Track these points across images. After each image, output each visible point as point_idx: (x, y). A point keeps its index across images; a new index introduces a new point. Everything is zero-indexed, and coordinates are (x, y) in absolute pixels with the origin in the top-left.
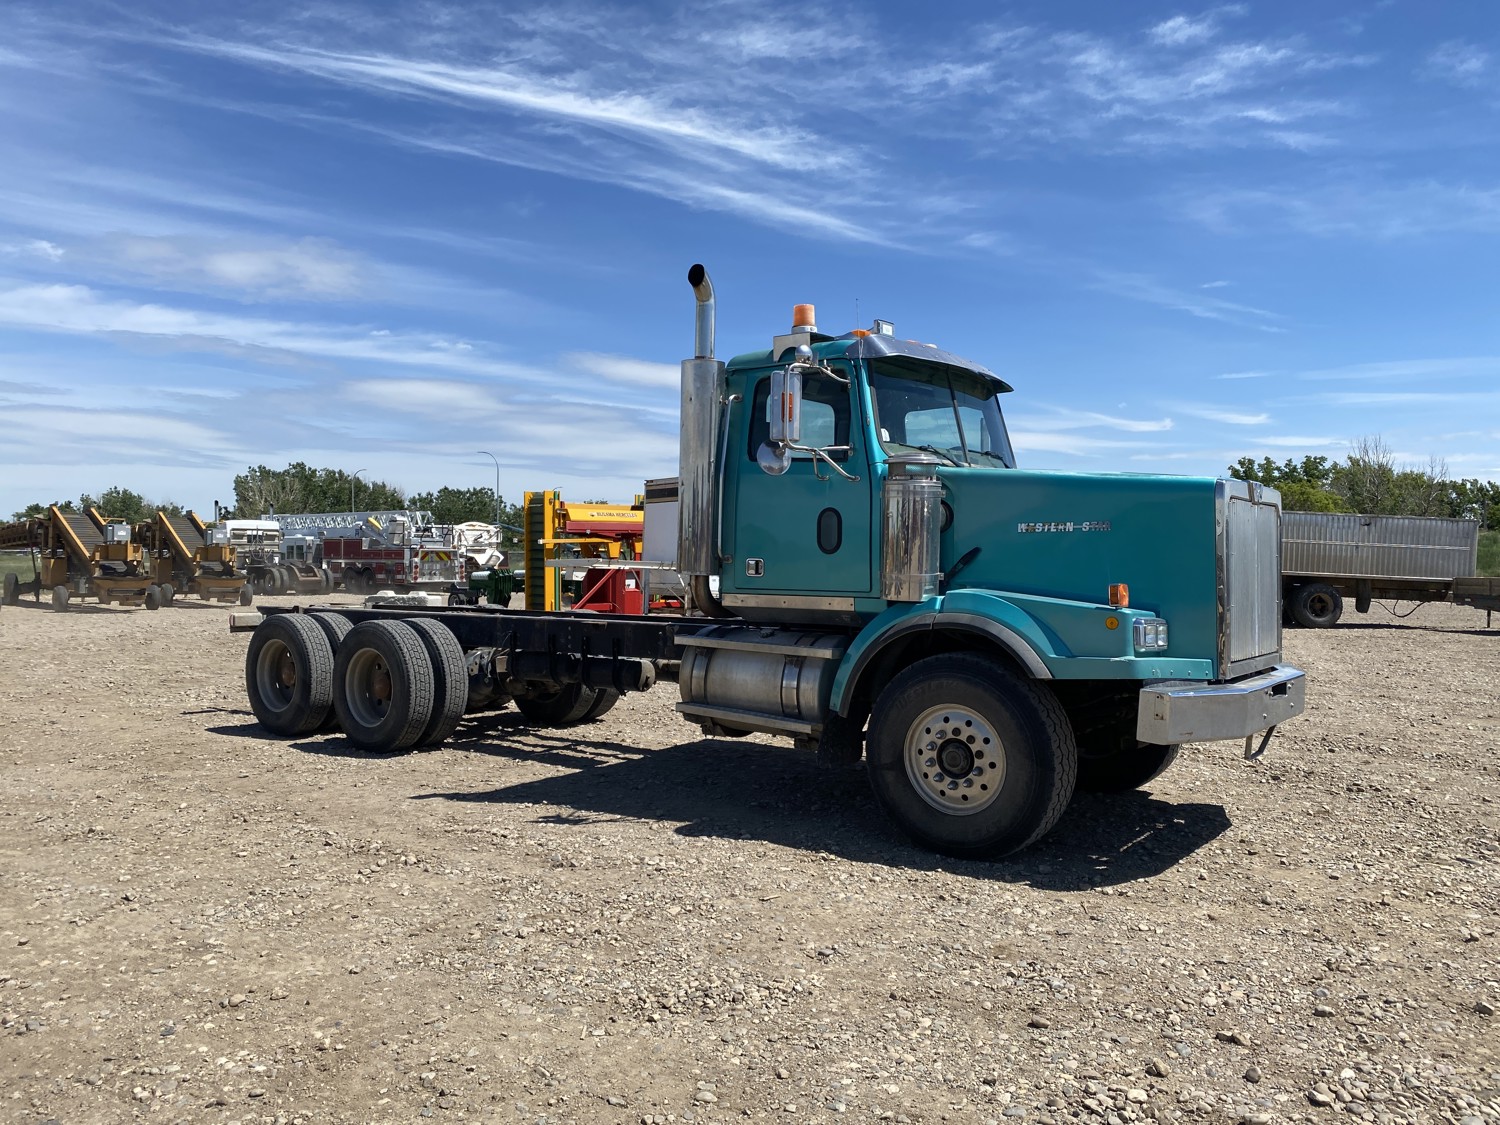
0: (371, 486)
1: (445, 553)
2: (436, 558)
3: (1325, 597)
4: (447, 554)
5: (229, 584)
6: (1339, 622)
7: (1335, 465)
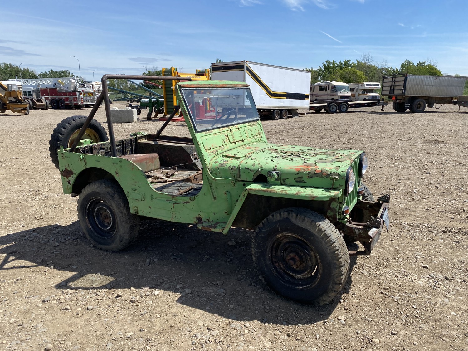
0: (23, 69)
1: (91, 93)
2: (88, 95)
3: (421, 103)
4: (92, 94)
5: (21, 106)
6: (424, 111)
7: (353, 63)
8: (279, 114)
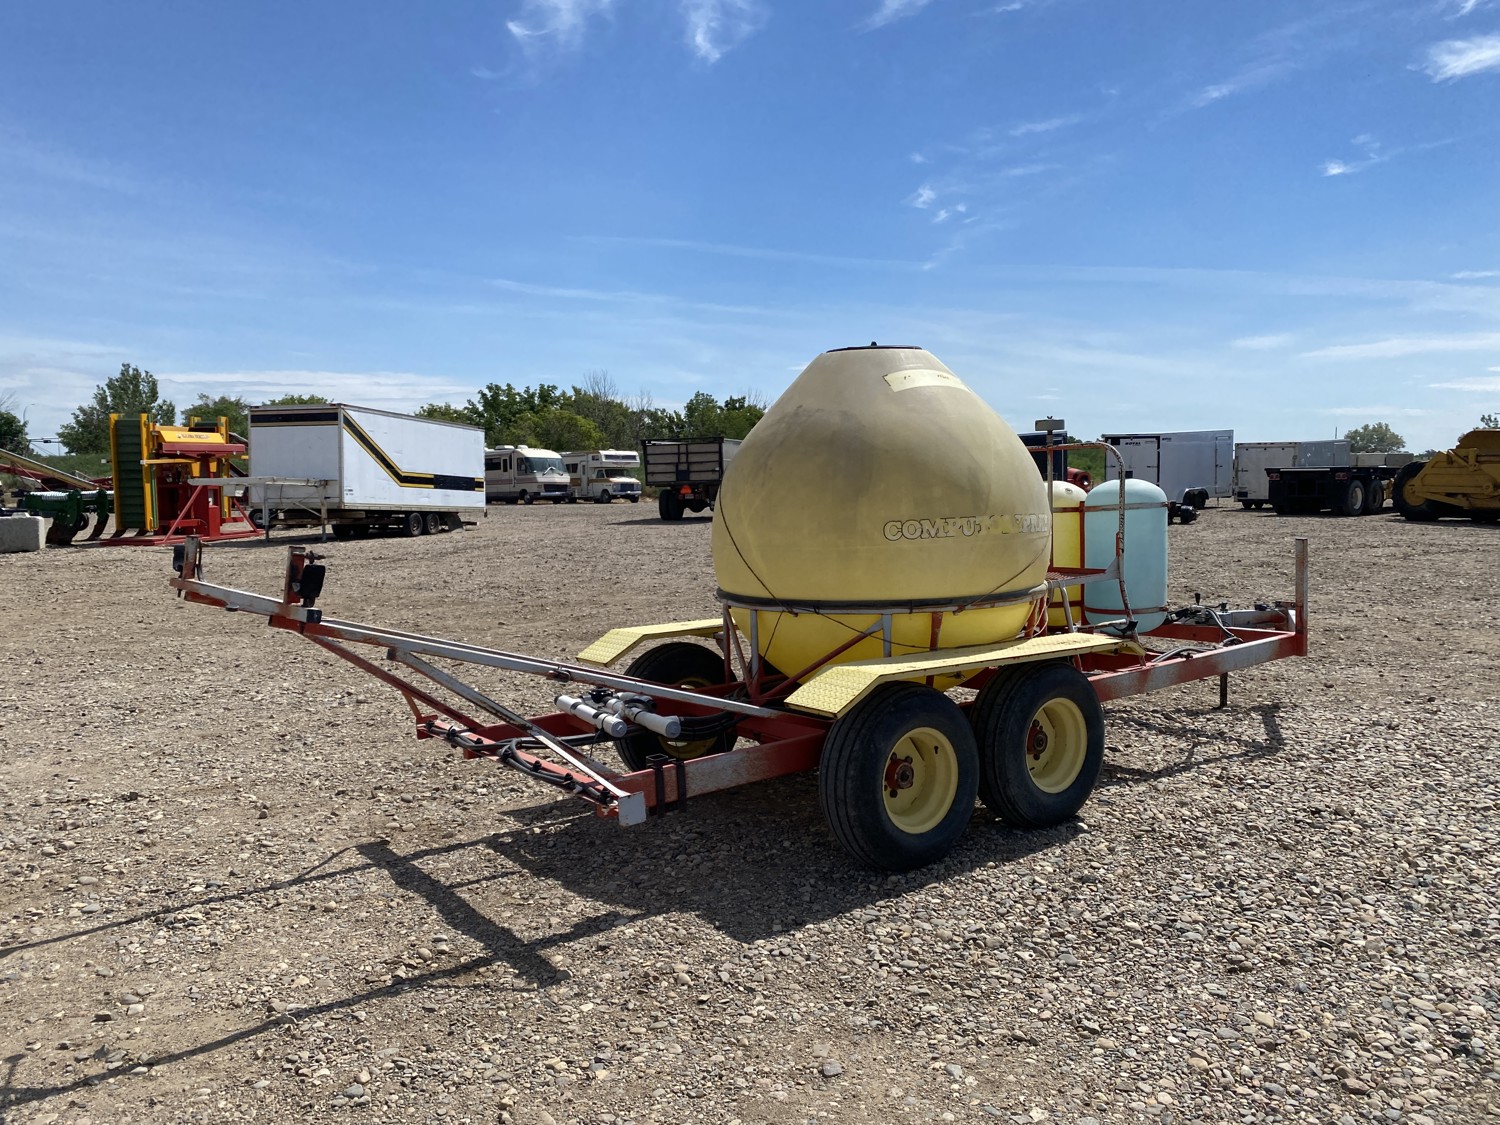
7: (564, 393)
8: (419, 523)
